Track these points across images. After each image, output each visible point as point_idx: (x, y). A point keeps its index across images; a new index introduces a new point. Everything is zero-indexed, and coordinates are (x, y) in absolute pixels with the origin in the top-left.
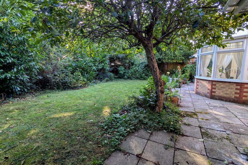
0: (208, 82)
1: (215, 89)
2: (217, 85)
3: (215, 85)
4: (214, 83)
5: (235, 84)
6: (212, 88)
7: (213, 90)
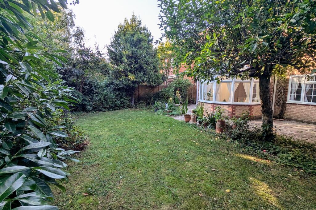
0: (228, 106)
1: (235, 111)
2: (236, 108)
3: (235, 108)
4: (234, 107)
5: (247, 106)
6: (233, 111)
7: (234, 112)
